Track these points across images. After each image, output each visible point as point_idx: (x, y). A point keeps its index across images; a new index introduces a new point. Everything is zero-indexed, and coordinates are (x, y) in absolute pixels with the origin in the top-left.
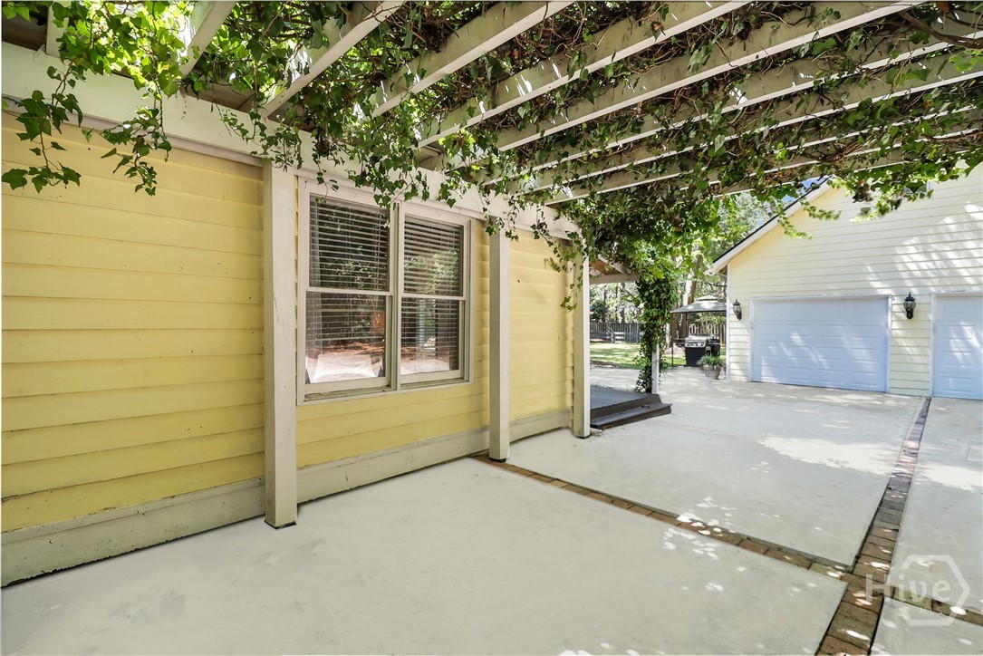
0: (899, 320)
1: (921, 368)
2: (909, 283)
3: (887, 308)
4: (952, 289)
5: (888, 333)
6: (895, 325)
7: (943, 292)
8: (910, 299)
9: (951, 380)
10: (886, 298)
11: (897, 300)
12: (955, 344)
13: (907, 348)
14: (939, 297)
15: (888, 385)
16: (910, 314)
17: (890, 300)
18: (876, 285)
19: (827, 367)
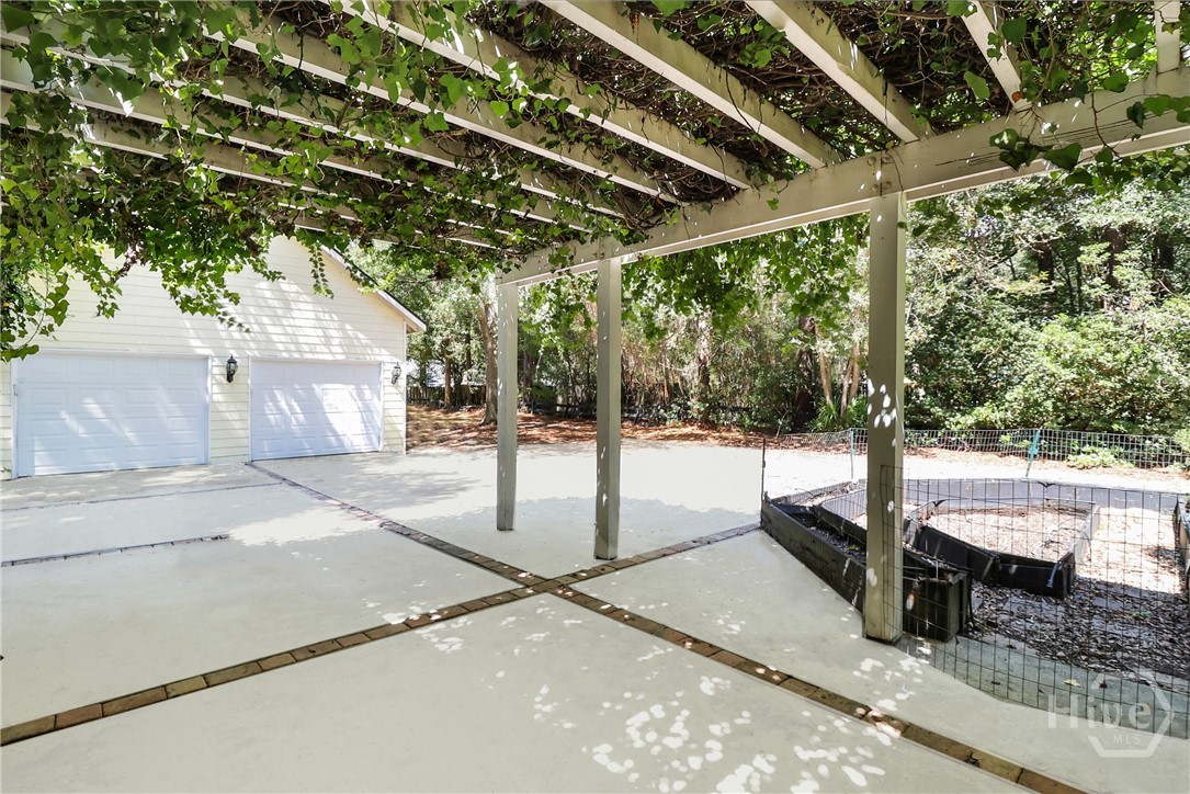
0: (219, 383)
1: (241, 433)
2: (227, 344)
3: (206, 372)
4: (267, 353)
5: (208, 398)
6: (216, 389)
7: (258, 355)
8: (231, 361)
9: (266, 442)
10: (206, 358)
11: (217, 362)
12: (269, 407)
13: (227, 414)
14: (256, 360)
15: (211, 454)
16: (230, 378)
17: (210, 361)
18: (193, 343)
19: (137, 443)
